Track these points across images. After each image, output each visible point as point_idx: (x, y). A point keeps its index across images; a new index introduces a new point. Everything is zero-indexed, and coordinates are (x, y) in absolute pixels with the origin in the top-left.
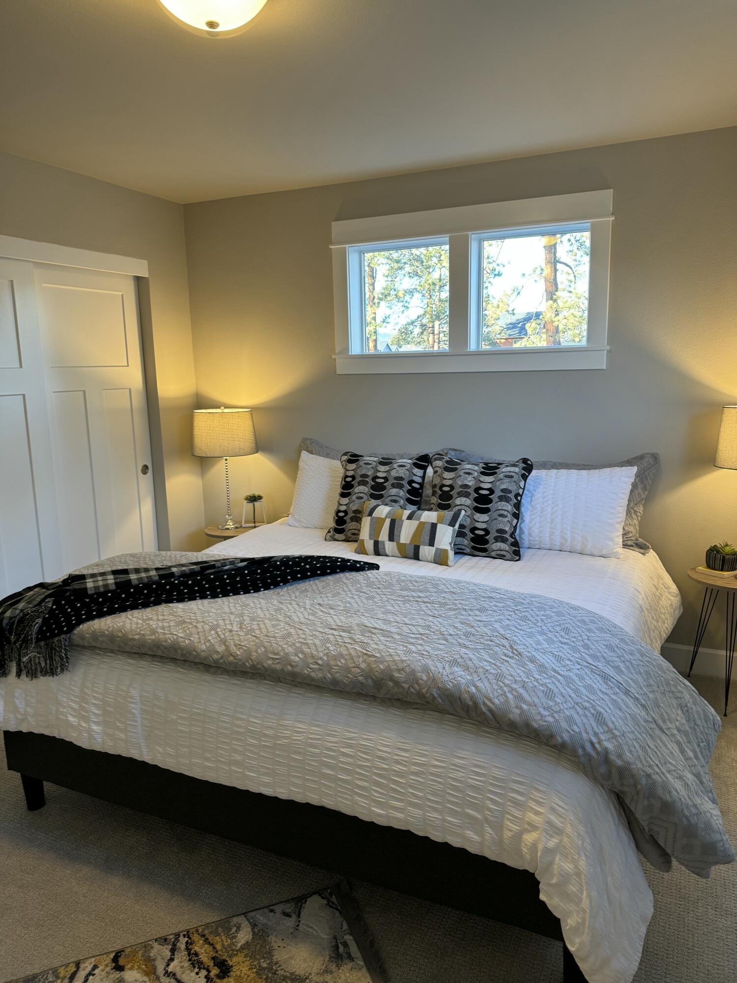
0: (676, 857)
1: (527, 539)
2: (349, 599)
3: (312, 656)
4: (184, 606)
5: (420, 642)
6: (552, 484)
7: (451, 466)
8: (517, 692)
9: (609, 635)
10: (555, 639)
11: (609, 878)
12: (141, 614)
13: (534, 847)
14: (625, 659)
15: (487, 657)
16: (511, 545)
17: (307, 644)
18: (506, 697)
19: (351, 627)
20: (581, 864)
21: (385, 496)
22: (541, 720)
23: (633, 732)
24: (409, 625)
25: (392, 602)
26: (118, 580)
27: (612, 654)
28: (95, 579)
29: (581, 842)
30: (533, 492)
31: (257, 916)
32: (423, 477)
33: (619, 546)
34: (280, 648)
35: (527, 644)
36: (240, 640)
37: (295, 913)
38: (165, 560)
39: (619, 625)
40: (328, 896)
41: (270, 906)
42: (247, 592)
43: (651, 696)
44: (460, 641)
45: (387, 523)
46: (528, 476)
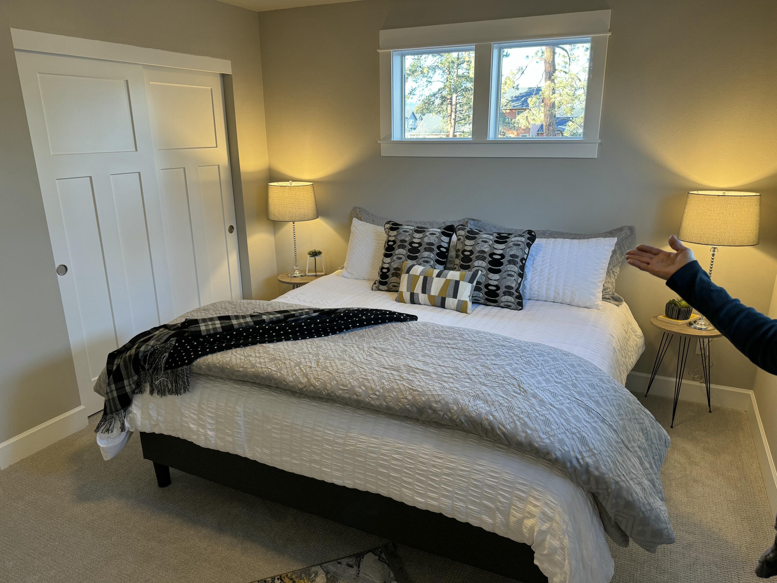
0: (633, 538)
1: (528, 293)
2: (396, 344)
3: (372, 389)
4: (274, 346)
5: (451, 380)
6: (550, 250)
7: (472, 235)
8: (523, 420)
9: (591, 376)
10: (551, 379)
11: (584, 551)
12: (242, 352)
13: (532, 529)
14: (602, 394)
15: (501, 393)
16: (516, 298)
17: (367, 379)
18: (515, 424)
19: (399, 367)
20: (565, 541)
21: (420, 257)
22: (541, 441)
23: (607, 451)
24: (442, 366)
25: (429, 347)
26: (224, 325)
27: (594, 391)
28: (206, 324)
29: (565, 526)
30: (535, 256)
31: (329, 566)
32: (449, 243)
33: (600, 299)
34: (348, 382)
35: (531, 383)
36: (318, 375)
37: (356, 565)
38: (256, 308)
39: (599, 367)
40: (379, 554)
41: (338, 559)
42: (319, 336)
43: (621, 422)
44: (481, 380)
45: (421, 279)
46: (532, 244)
